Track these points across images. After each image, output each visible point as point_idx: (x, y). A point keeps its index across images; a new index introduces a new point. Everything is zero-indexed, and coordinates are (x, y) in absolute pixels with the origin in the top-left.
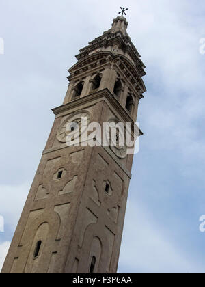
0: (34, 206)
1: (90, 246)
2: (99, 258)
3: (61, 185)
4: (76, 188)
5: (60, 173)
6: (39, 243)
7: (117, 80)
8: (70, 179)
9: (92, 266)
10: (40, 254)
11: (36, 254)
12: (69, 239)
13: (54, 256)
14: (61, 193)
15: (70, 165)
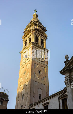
0: (20, 84)
1: (38, 91)
2: (42, 94)
3: (25, 76)
4: (29, 76)
5: (25, 72)
6: (23, 95)
7: (36, 37)
8: (27, 74)
9: (40, 97)
10: (24, 98)
11: (23, 99)
12: (30, 92)
13: (27, 98)
14: (26, 78)
15: (27, 69)
